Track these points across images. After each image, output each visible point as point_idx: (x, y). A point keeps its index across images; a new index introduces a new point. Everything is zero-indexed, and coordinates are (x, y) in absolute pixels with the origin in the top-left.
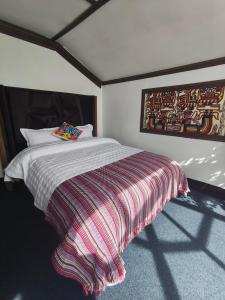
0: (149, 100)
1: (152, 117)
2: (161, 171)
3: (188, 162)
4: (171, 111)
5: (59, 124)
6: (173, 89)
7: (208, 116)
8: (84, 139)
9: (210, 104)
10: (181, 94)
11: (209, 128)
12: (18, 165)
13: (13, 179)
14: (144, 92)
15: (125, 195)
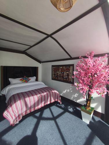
0: (53, 69)
1: (55, 74)
2: (45, 93)
3: (65, 92)
4: (59, 73)
5: (23, 77)
6: (59, 66)
7: (68, 75)
8: (32, 82)
9: (68, 72)
10: (61, 68)
11: (69, 79)
12: (5, 90)
13: (2, 94)
14: (52, 66)
15: (27, 99)
